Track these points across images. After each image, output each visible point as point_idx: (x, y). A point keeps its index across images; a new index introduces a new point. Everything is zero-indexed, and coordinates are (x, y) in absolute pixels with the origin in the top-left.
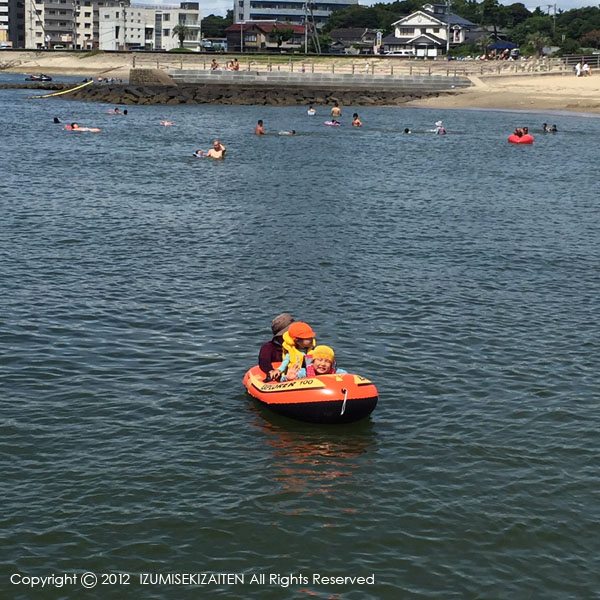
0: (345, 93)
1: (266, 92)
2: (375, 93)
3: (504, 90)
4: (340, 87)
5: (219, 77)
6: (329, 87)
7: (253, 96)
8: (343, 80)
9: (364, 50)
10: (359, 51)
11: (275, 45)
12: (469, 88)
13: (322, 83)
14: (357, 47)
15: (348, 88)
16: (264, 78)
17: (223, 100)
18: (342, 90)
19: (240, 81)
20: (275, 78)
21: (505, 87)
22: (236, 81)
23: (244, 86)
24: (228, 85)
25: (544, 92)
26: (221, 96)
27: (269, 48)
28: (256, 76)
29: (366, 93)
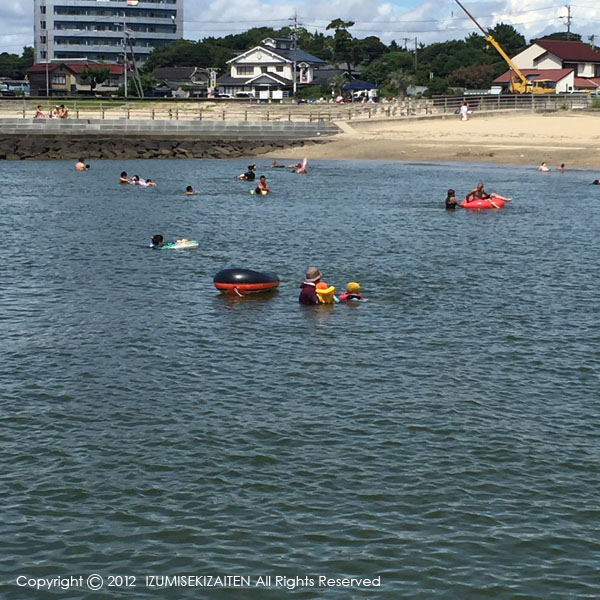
0: (195, 143)
1: (101, 143)
2: (230, 143)
3: (379, 137)
4: (187, 136)
5: (43, 126)
6: (174, 136)
7: (85, 149)
8: (190, 128)
9: (195, 93)
10: (188, 94)
11: (88, 88)
12: (337, 136)
13: (166, 132)
14: (186, 89)
15: (197, 137)
16: (97, 127)
17: (51, 153)
18: (191, 140)
19: (68, 131)
20: (110, 127)
21: (378, 133)
22: (63, 130)
23: (74, 136)
24: (54, 136)
25: (426, 139)
26: (48, 150)
27: (80, 92)
28: (88, 125)
29: (219, 143)
